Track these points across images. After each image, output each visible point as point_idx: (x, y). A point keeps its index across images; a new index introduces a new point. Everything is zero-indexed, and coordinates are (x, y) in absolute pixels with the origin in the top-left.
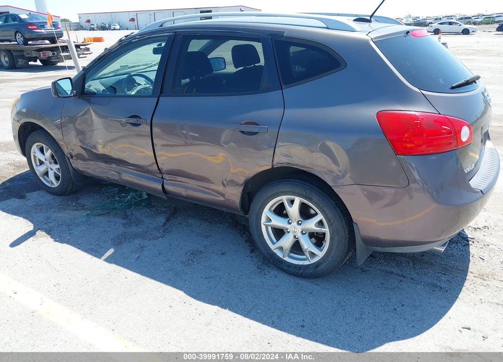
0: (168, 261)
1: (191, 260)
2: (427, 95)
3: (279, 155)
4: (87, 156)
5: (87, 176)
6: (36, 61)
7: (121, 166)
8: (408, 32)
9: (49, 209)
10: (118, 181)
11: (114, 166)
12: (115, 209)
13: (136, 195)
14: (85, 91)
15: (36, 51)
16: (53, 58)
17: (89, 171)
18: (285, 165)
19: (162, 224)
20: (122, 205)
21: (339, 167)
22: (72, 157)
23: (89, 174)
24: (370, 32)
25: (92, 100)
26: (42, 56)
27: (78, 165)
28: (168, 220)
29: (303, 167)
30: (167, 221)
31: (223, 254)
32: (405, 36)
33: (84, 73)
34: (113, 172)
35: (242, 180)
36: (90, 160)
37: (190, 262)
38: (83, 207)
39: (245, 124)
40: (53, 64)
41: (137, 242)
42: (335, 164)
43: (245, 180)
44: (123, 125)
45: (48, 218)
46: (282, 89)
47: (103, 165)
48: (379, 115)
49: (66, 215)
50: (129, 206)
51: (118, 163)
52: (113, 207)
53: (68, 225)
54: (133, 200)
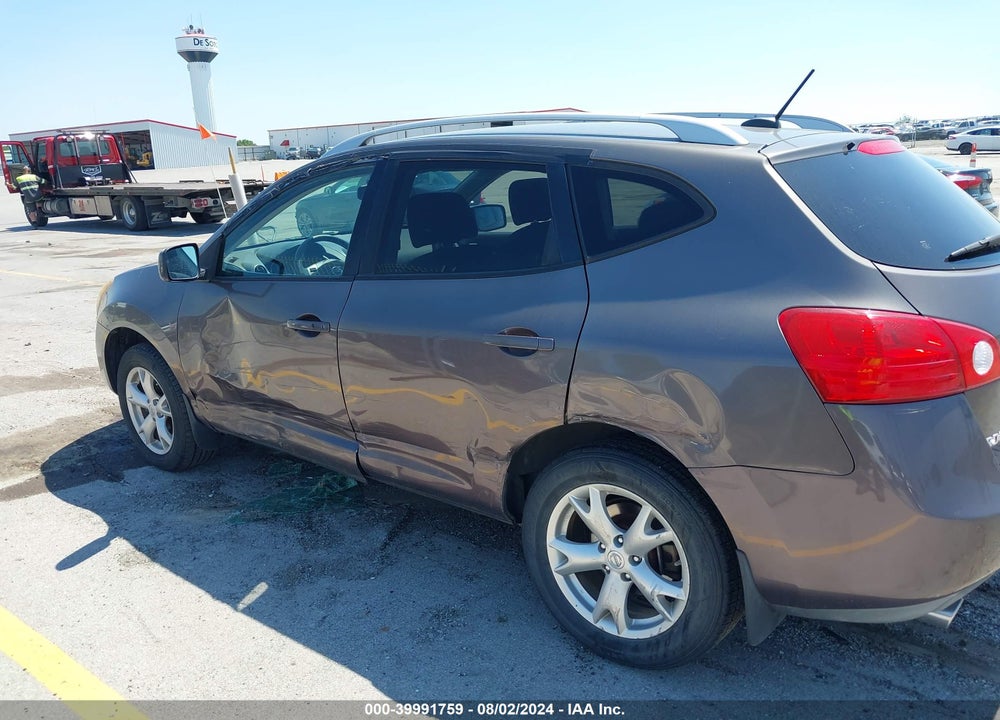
0: (384, 630)
1: (434, 631)
2: (890, 274)
3: (578, 397)
4: (221, 394)
5: (222, 434)
6: (184, 216)
7: (284, 416)
8: (851, 146)
9: (161, 505)
10: (277, 444)
11: (271, 415)
12: (289, 507)
13: (334, 479)
14: (223, 269)
15: (185, 197)
16: (213, 209)
17: (224, 423)
18: (591, 419)
19: (379, 545)
20: (303, 502)
21: (701, 424)
22: (195, 395)
23: (226, 430)
24: (766, 146)
25: (236, 285)
26: (194, 207)
27: (205, 411)
28: (392, 536)
29: (627, 423)
30: (390, 538)
31: (501, 620)
32: (846, 154)
33: (223, 236)
34: (268, 427)
35: (505, 449)
36: (227, 403)
37: (431, 635)
38: (227, 503)
39: (512, 332)
40: (215, 221)
41: (325, 583)
42: (694, 420)
43: (512, 449)
44: (286, 333)
45: (158, 523)
46: (585, 264)
47: (250, 412)
48: (785, 318)
49: (193, 519)
50: (318, 504)
51: (276, 408)
52: (287, 503)
53: (194, 540)
54: (328, 490)
